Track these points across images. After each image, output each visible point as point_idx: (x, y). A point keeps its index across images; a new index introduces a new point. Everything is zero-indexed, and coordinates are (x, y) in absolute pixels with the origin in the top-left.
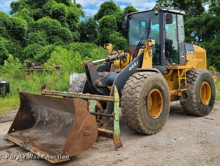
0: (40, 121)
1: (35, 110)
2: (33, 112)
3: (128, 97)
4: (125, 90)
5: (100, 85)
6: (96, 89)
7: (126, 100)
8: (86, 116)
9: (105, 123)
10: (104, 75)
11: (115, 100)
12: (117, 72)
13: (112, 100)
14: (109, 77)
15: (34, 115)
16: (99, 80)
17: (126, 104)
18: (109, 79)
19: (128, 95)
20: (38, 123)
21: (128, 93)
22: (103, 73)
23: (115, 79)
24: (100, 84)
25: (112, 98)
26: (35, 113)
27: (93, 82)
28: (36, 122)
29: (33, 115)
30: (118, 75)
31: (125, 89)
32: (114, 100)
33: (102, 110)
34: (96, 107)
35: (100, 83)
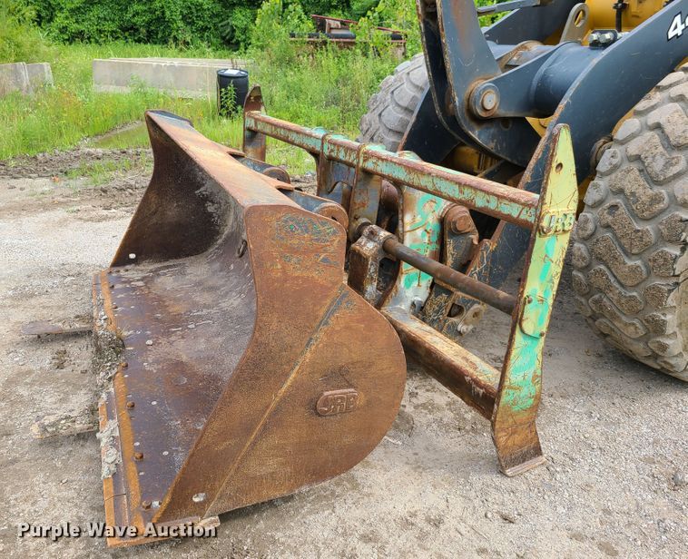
0: (232, 233)
1: (215, 191)
2: (205, 199)
3: (633, 194)
4: (622, 148)
5: (485, 109)
6: (465, 128)
7: (614, 207)
8: (330, 313)
9: (474, 302)
10: (520, 55)
11: (545, 223)
12: (596, 45)
13: (528, 216)
14: (543, 68)
15: (211, 209)
16: (486, 83)
17: (608, 227)
18: (544, 78)
19: (632, 181)
20: (226, 241)
21: (635, 166)
22: (517, 49)
23: (576, 84)
24: (489, 106)
25: (525, 205)
26: (213, 203)
27: (454, 94)
28: (218, 233)
29: (205, 208)
30: (595, 61)
31: (622, 143)
32: (539, 218)
33: (475, 237)
34: (442, 221)
35: (491, 101)
